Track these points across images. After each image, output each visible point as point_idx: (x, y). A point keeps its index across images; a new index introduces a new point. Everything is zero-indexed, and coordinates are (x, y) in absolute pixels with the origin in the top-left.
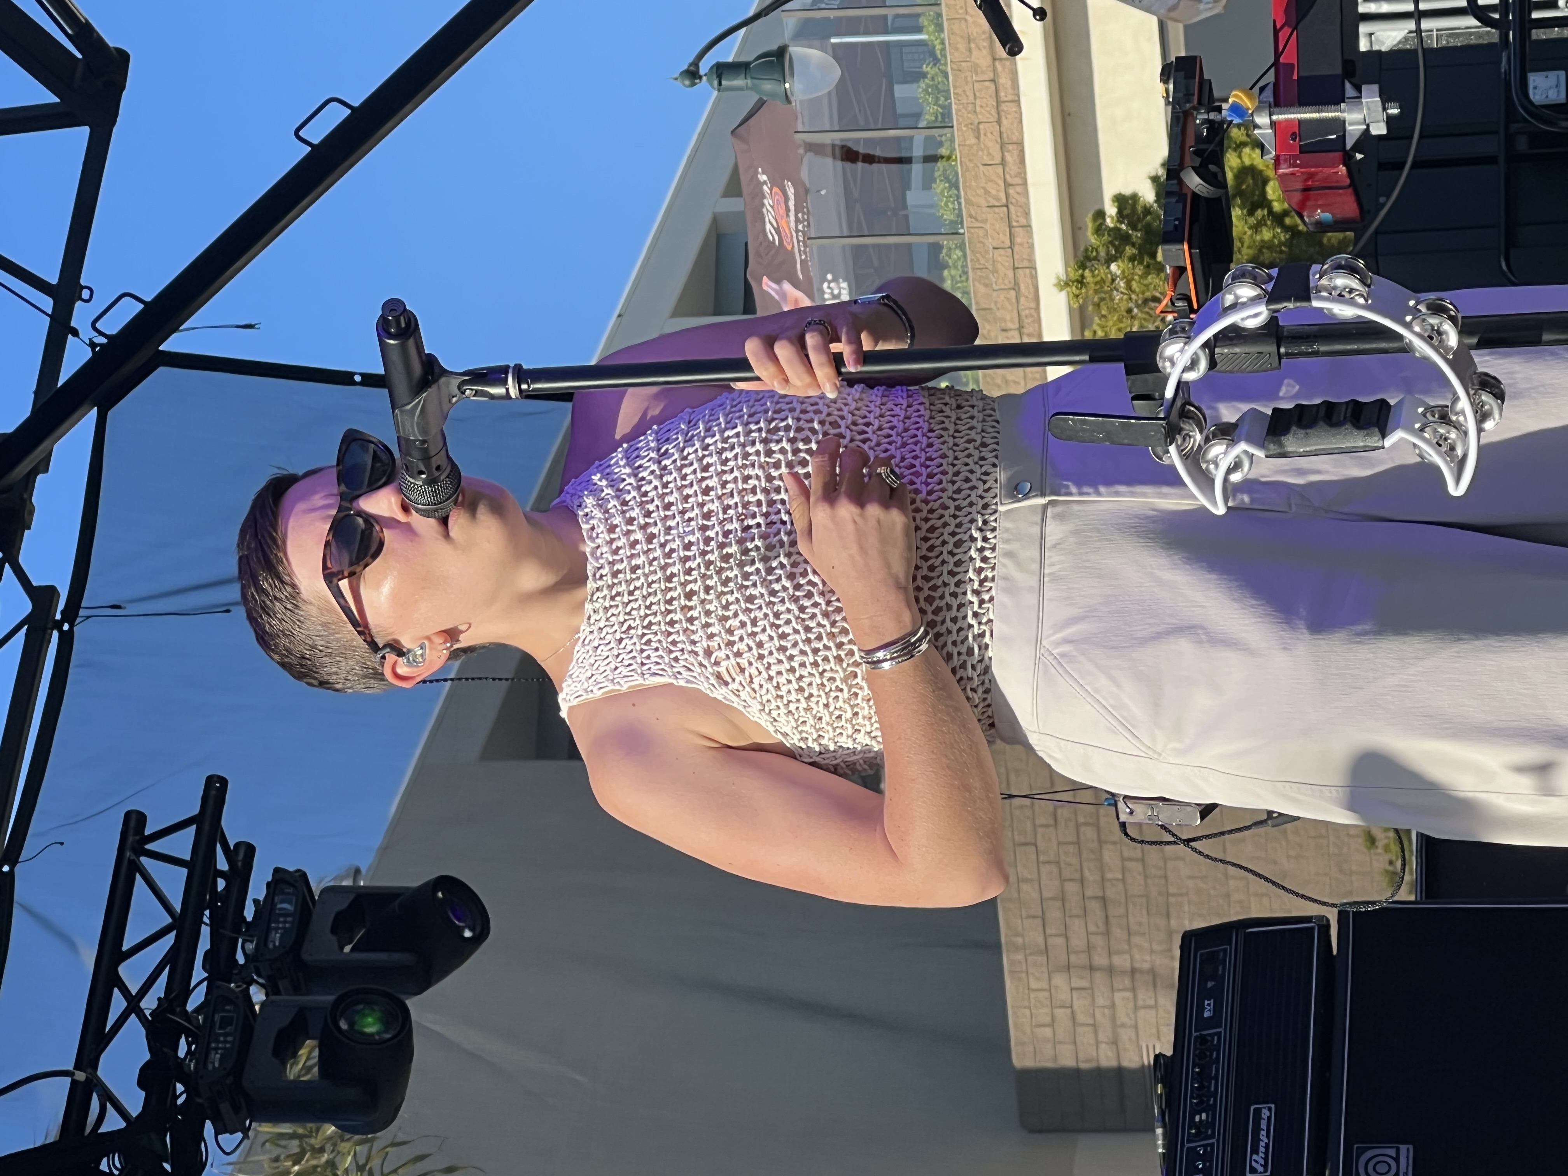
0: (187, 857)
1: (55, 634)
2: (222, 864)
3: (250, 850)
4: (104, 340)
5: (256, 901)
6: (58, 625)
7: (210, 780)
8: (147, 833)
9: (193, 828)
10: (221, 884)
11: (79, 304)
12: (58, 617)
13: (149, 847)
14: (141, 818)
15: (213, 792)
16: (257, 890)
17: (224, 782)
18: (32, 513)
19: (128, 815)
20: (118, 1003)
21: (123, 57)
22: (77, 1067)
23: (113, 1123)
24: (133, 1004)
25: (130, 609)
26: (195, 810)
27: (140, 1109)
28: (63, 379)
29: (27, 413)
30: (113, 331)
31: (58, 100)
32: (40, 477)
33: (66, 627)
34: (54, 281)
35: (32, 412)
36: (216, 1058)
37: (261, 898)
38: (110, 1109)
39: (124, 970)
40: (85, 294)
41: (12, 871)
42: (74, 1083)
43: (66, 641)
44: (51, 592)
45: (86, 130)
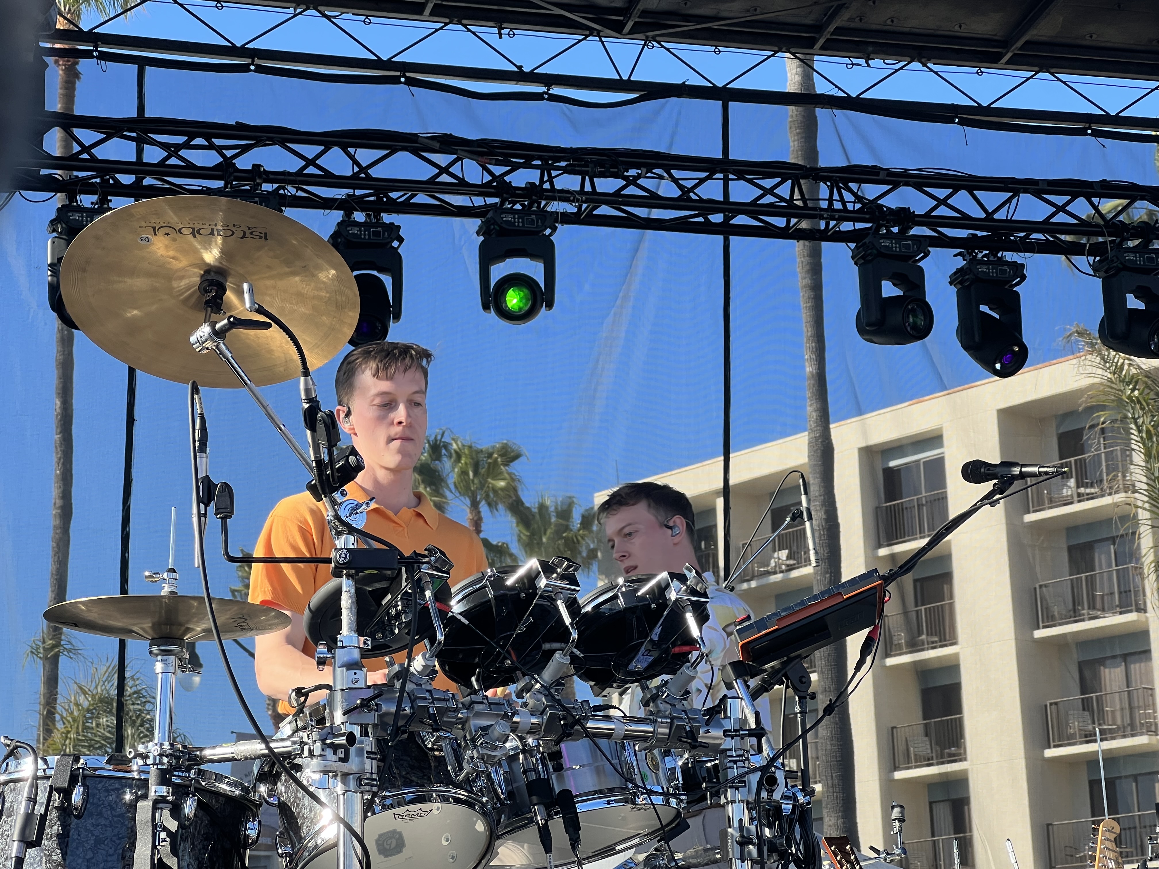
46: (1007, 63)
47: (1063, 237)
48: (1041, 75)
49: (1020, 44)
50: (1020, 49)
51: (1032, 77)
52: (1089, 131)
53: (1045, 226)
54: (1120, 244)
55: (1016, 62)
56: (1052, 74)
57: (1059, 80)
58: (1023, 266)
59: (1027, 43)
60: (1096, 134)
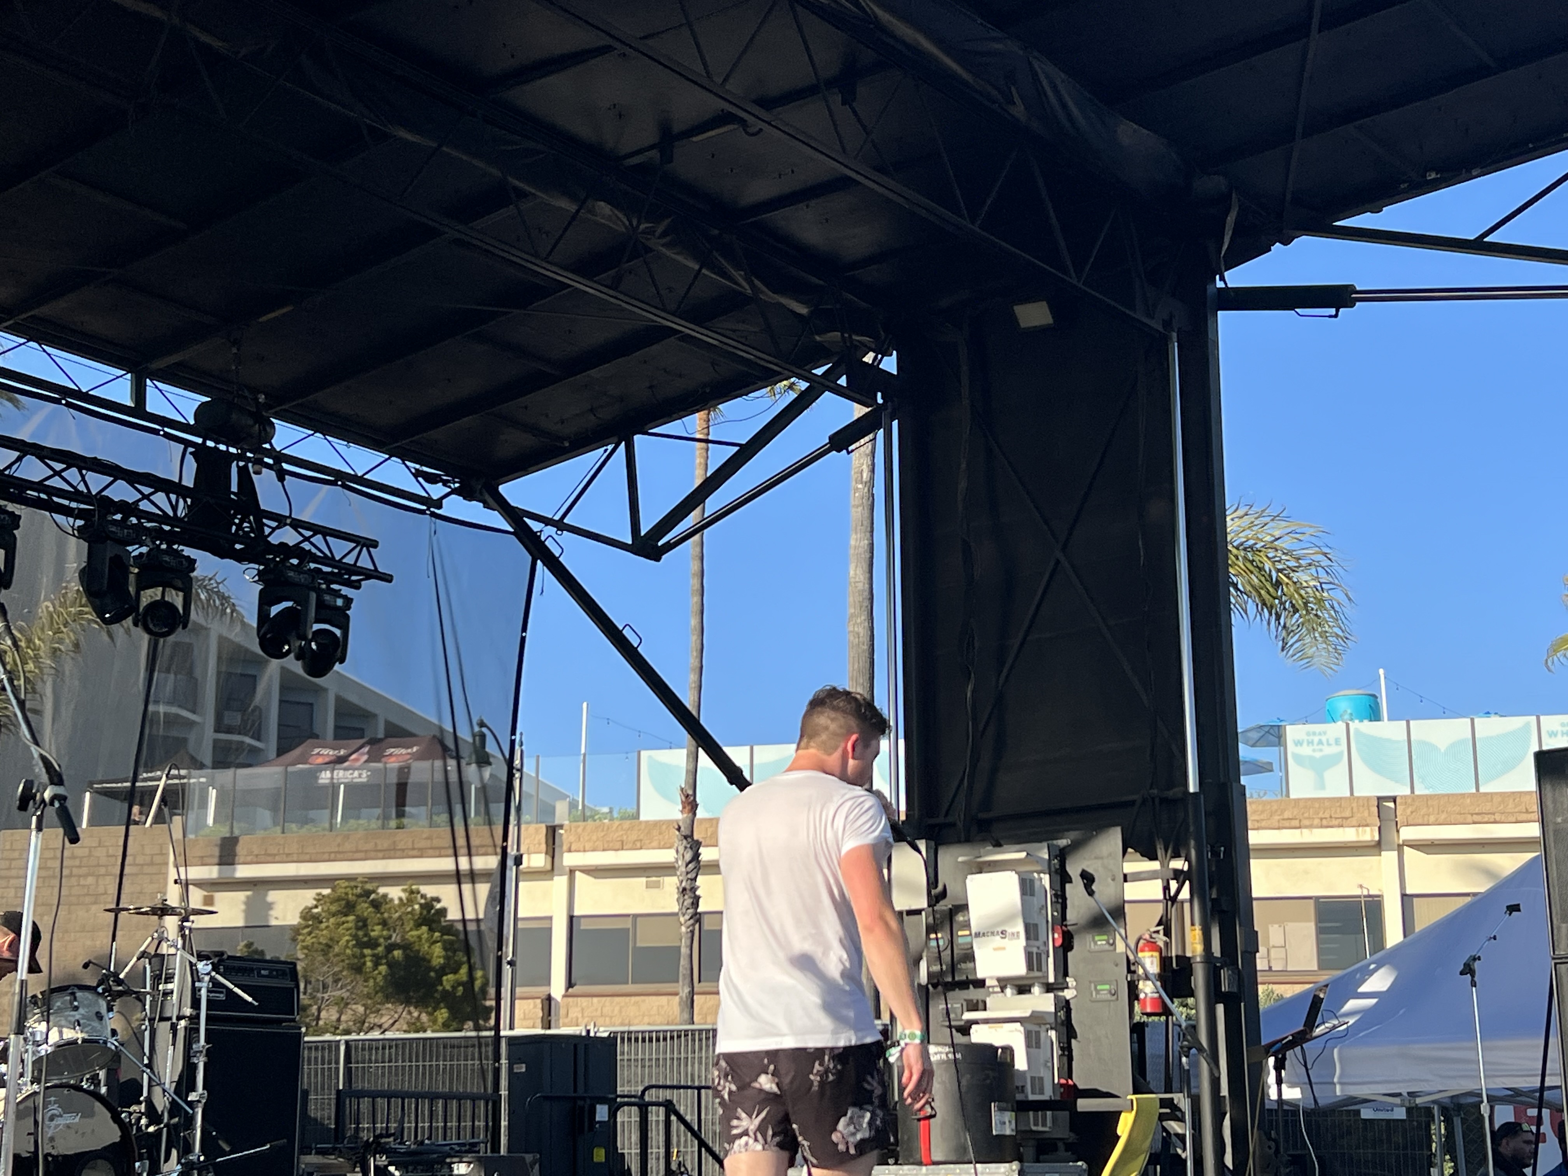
0: (359, 564)
1: (424, 508)
2: (354, 578)
3: (358, 588)
4: (543, 538)
5: (340, 590)
6: (428, 509)
7: (391, 576)
8: (371, 549)
9: (373, 568)
10: (346, 577)
11: (555, 529)
12: (432, 509)
13: (365, 549)
14: (376, 546)
15: (387, 577)
16: (345, 591)
17: (390, 581)
18: (470, 501)
19: (377, 542)
20: (308, 533)
21: (658, 559)
22: (294, 519)
23: (267, 531)
24: (307, 539)
25: (434, 538)
26: (380, 570)
27: (273, 542)
28: (526, 519)
29: (513, 504)
30: (547, 543)
31: (643, 534)
32: (481, 505)
33: (428, 512)
34: (565, 521)
35: (513, 507)
36: (291, 574)
37: (342, 592)
38: (270, 530)
39: (319, 536)
40: (559, 532)
41: (337, 485)
42: (286, 517)
43: (422, 512)
44: (440, 507)
45: (630, 542)
46: (6, 327)
47: (55, 499)
48: (31, 344)
49: (24, 316)
50: (22, 320)
51: (24, 344)
52: (64, 402)
53: (40, 486)
54: (105, 516)
55: (14, 330)
56: (40, 345)
57: (44, 351)
58: (19, 517)
59: (32, 316)
60: (69, 405)
